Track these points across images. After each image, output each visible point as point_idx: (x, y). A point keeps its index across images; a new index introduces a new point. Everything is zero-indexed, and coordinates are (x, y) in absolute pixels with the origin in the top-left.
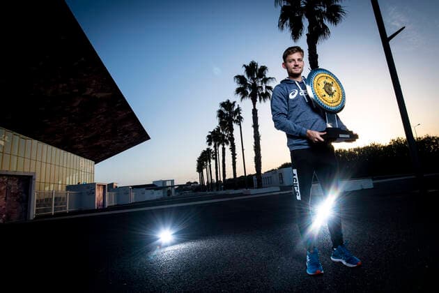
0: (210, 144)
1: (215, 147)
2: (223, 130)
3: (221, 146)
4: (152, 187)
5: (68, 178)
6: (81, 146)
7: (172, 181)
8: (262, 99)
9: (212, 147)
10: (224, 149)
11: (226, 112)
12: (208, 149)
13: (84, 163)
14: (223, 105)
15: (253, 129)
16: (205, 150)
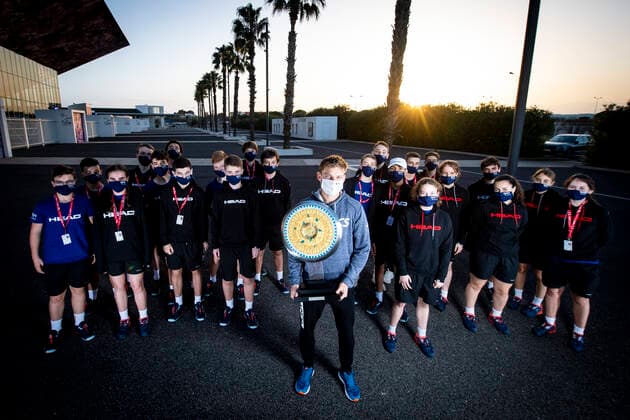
0: (217, 67)
1: (224, 71)
2: (237, 50)
3: (233, 75)
4: (135, 113)
5: (26, 90)
6: (36, 48)
7: (161, 108)
8: (305, 15)
9: (219, 72)
10: (237, 79)
11: (245, 24)
12: (212, 72)
13: (44, 72)
14: (242, 12)
15: (286, 64)
16: (209, 72)
